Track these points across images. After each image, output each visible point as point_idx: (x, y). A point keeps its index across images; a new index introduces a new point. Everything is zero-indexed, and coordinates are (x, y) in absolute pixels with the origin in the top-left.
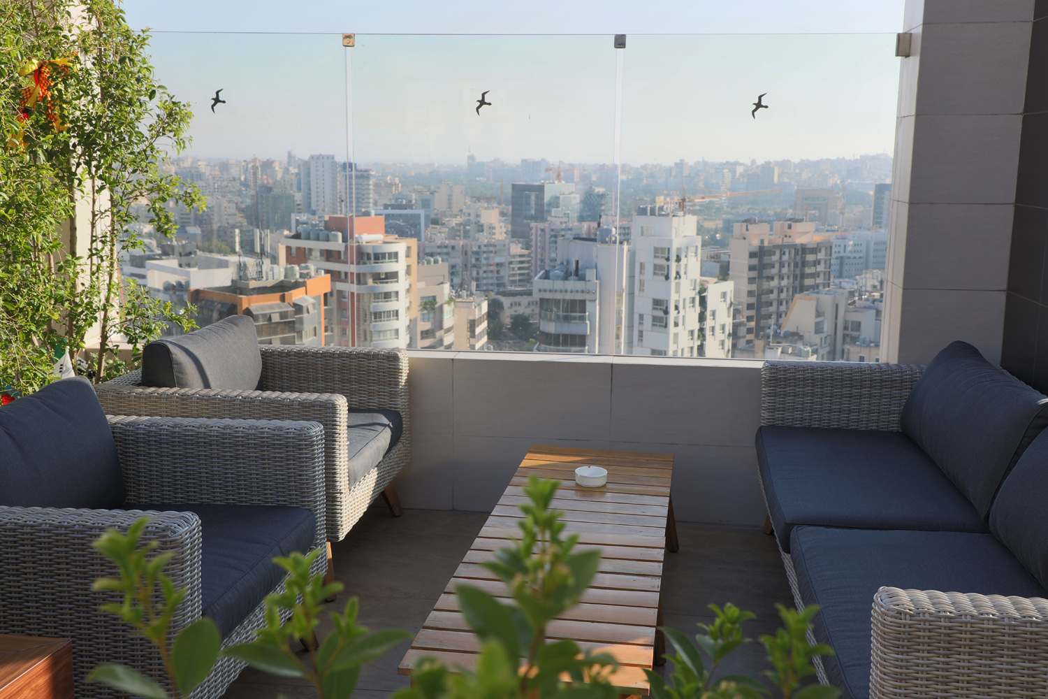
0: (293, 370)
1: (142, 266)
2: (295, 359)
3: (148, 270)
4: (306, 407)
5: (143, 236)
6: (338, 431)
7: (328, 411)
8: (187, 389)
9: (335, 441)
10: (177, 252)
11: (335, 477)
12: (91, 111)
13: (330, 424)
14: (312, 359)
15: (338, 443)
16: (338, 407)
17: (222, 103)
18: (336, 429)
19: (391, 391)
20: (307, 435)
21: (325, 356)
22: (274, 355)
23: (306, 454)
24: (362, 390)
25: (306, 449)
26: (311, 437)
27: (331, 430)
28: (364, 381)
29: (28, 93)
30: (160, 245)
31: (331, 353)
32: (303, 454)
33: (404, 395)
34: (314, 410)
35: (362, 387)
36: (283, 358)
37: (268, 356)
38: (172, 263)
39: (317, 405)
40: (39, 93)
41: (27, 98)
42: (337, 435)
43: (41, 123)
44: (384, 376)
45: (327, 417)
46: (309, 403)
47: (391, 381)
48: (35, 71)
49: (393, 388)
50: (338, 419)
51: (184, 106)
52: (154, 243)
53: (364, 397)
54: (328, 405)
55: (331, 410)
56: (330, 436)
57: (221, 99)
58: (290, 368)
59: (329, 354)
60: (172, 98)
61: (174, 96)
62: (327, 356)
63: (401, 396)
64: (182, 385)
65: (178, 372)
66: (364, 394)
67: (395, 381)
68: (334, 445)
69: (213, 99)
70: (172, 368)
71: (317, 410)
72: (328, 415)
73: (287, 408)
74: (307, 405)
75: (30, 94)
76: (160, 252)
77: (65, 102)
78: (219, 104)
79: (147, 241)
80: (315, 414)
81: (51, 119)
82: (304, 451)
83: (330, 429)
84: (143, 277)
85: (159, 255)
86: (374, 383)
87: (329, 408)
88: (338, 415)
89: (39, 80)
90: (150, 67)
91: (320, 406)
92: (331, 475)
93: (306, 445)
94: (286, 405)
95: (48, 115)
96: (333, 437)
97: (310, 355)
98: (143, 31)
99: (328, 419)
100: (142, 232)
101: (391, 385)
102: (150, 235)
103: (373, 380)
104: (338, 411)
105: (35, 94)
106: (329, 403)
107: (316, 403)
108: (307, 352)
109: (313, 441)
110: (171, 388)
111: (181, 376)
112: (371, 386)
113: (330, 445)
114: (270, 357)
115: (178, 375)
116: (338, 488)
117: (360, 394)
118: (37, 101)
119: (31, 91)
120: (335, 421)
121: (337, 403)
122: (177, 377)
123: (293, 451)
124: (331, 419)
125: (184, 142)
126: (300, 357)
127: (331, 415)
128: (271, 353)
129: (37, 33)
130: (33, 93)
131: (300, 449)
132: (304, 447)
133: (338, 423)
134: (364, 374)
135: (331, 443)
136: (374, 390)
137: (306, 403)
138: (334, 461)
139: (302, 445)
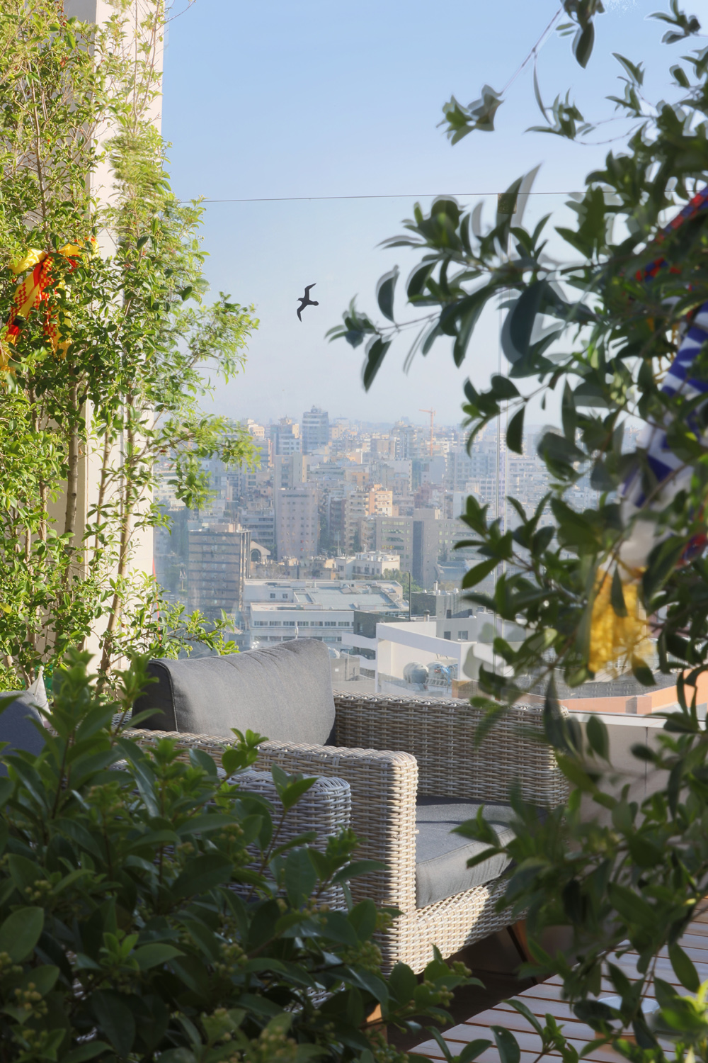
0: (385, 732)
1: (371, 634)
2: (387, 714)
3: (380, 640)
4: (350, 767)
5: (382, 578)
6: (396, 809)
7: (382, 774)
8: (188, 734)
9: (391, 823)
10: (440, 607)
11: (389, 882)
12: (103, 319)
13: (383, 796)
14: (415, 716)
15: (395, 828)
16: (397, 770)
17: (313, 306)
18: (392, 804)
19: (536, 774)
20: (319, 793)
21: (435, 711)
22: (356, 706)
23: (316, 822)
24: (489, 771)
25: (316, 815)
26: (324, 797)
27: (385, 806)
28: (493, 754)
29: (23, 297)
30: (408, 596)
31: (443, 707)
32: (311, 822)
33: (557, 783)
34: (362, 773)
35: (490, 765)
36: (370, 713)
37: (348, 708)
38: (426, 627)
39: (366, 765)
40: (37, 297)
41: (21, 304)
42: (394, 815)
43: (33, 339)
44: (525, 748)
45: (379, 784)
46: (355, 761)
47: (535, 757)
48: (36, 266)
49: (539, 768)
50: (396, 789)
51: (245, 310)
52: (399, 591)
53: (493, 782)
54: (382, 766)
55: (386, 774)
56: (383, 815)
57: (312, 298)
58: (381, 729)
59: (441, 708)
60: (226, 298)
61: (229, 296)
62: (438, 711)
63: (553, 783)
64: (183, 729)
65: (181, 709)
66: (493, 777)
67: (542, 758)
68: (389, 829)
69: (300, 299)
70: (171, 702)
71: (366, 773)
72: (382, 781)
73: (323, 767)
74: (352, 764)
75: (25, 298)
76: (407, 608)
77: (69, 308)
78: (308, 307)
79: (386, 587)
80: (362, 779)
81: (49, 333)
82: (313, 818)
83: (383, 803)
84: (371, 655)
85: (404, 613)
86: (508, 759)
87: (383, 770)
88: (397, 783)
89: (39, 277)
90: (203, 253)
91: (371, 767)
92: (383, 878)
93: (316, 809)
94: (321, 763)
95: (46, 328)
96: (389, 817)
97: (411, 709)
98: (195, 202)
99: (382, 787)
100: (378, 571)
101: (535, 763)
102: (393, 576)
103: (508, 754)
104: (397, 777)
105: (33, 298)
106: (384, 763)
107: (365, 762)
108: (408, 704)
109: (327, 804)
110: (167, 731)
111: (184, 715)
112: (504, 764)
113: (383, 829)
114: (351, 709)
115: (181, 712)
116: (394, 899)
117: (487, 776)
118: (33, 308)
119: (27, 295)
120: (392, 792)
121: (395, 763)
122: (179, 716)
123: (298, 817)
124: (386, 787)
125: (233, 364)
126: (396, 712)
127: (386, 781)
128: (352, 702)
129: (44, 213)
130: (29, 295)
131: (308, 815)
132: (313, 811)
133: (397, 796)
134: (494, 744)
135: (385, 826)
136: (508, 770)
137: (351, 761)
138: (388, 855)
139: (311, 808)
